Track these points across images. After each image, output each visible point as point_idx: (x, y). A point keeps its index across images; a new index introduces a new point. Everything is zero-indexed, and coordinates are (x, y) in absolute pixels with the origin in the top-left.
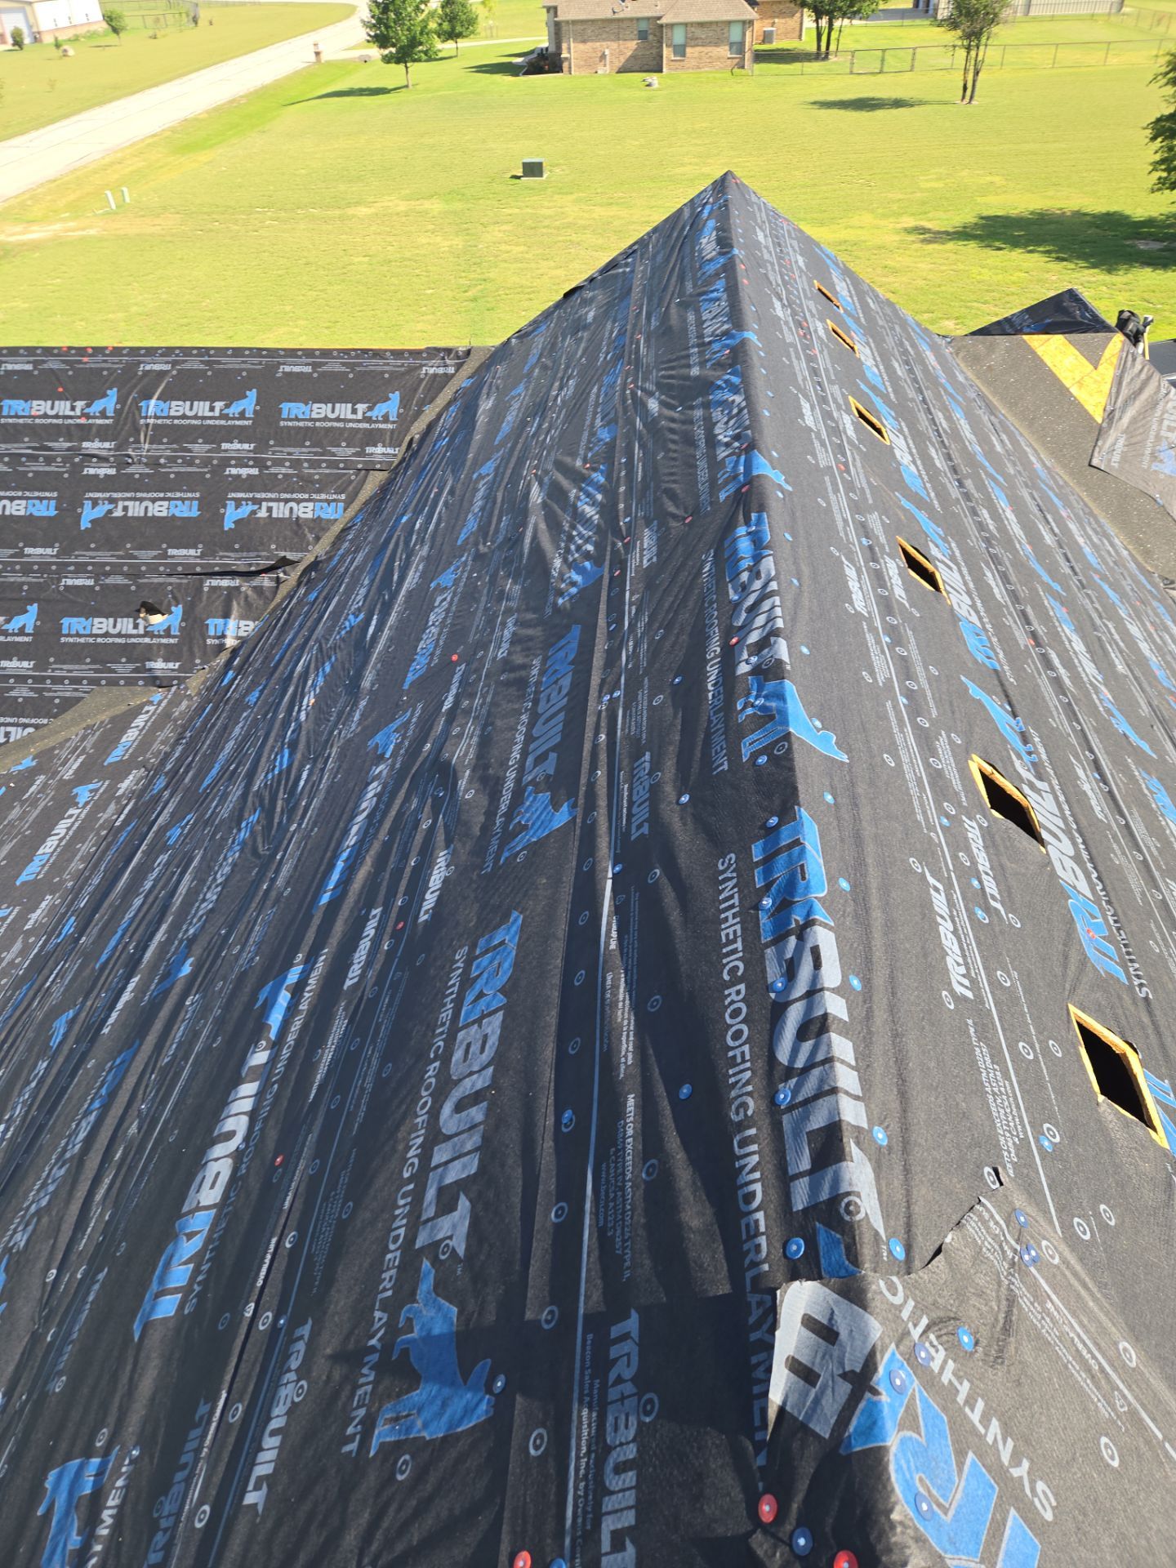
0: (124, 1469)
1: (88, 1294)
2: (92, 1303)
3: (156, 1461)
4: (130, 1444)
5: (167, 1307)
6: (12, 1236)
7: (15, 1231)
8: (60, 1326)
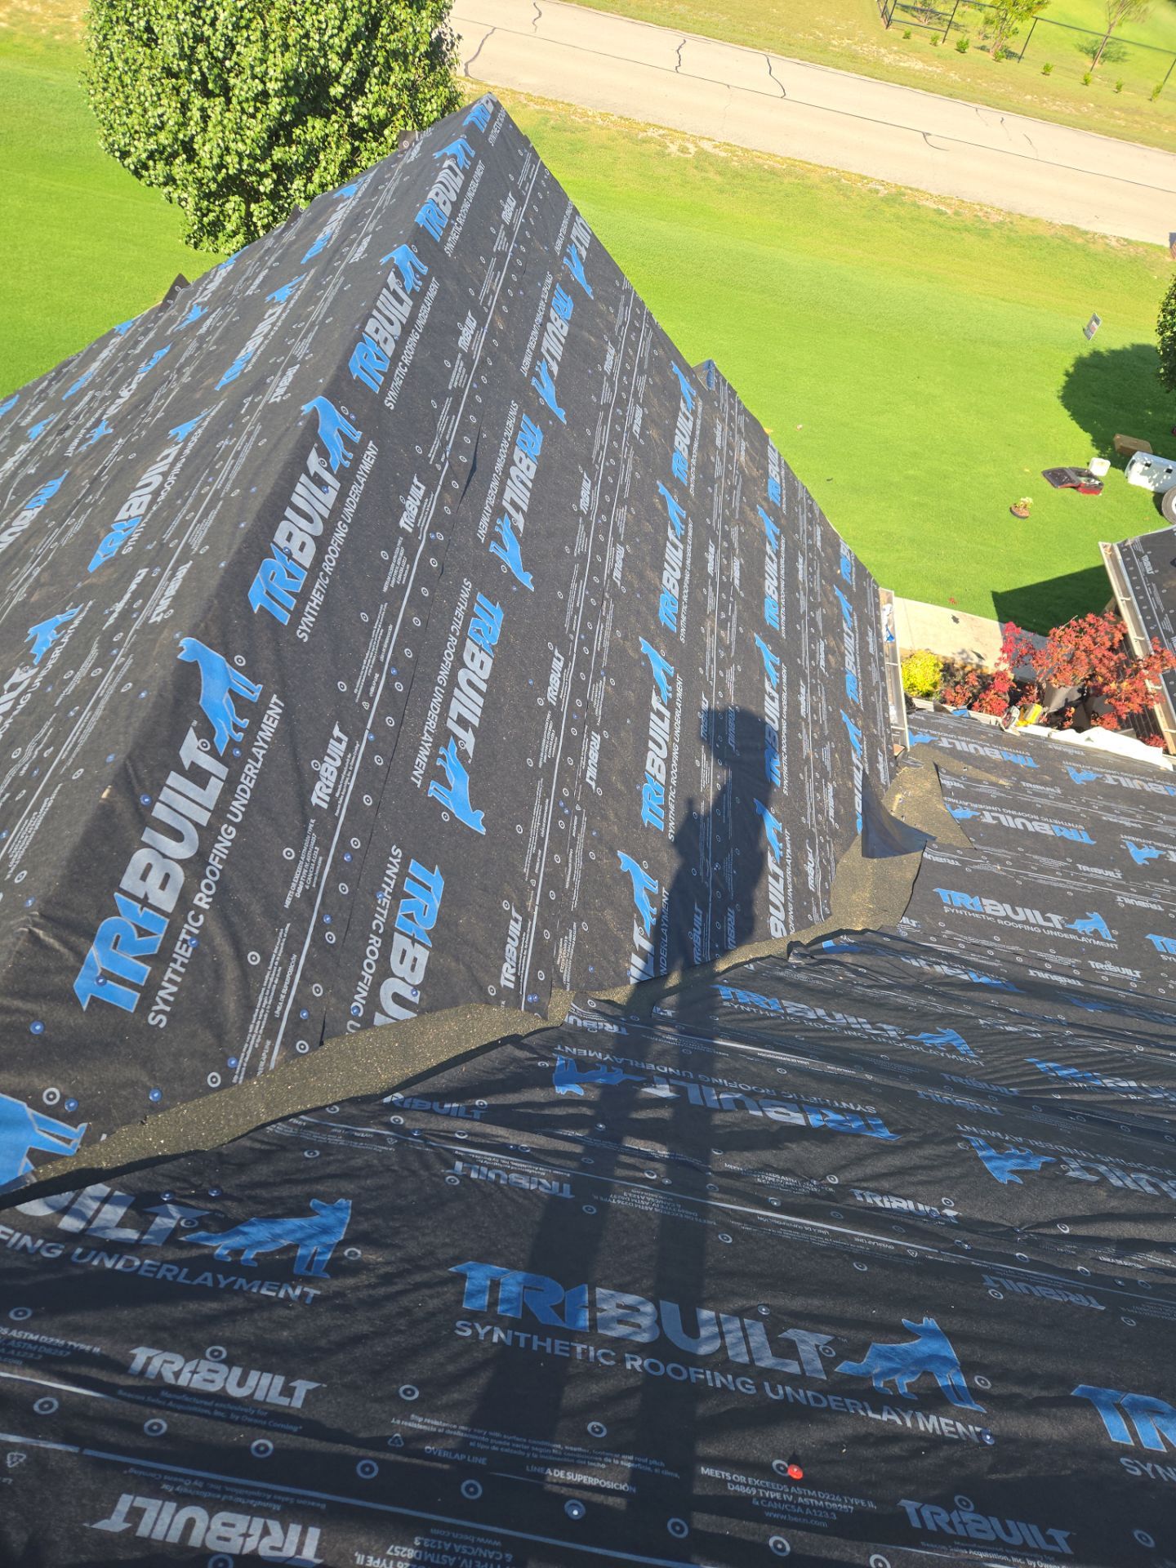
0: (971, 1428)
1: (1074, 1291)
2: (1069, 1302)
3: (994, 1477)
4: (994, 1427)
5: (1117, 1430)
6: (1070, 1155)
7: (1075, 1157)
8: (1033, 1264)
